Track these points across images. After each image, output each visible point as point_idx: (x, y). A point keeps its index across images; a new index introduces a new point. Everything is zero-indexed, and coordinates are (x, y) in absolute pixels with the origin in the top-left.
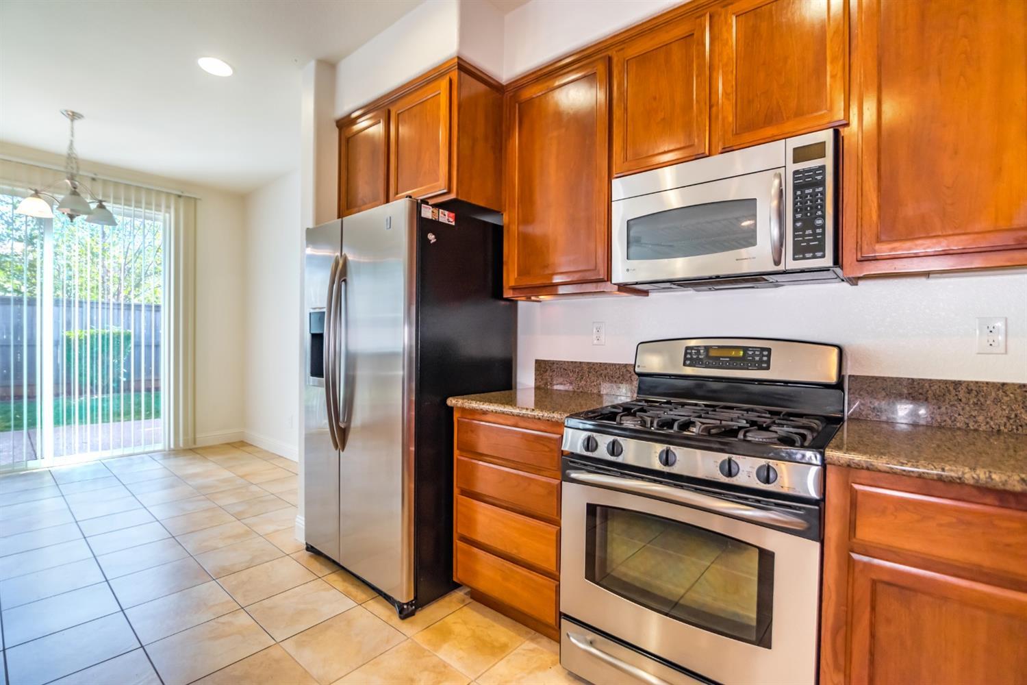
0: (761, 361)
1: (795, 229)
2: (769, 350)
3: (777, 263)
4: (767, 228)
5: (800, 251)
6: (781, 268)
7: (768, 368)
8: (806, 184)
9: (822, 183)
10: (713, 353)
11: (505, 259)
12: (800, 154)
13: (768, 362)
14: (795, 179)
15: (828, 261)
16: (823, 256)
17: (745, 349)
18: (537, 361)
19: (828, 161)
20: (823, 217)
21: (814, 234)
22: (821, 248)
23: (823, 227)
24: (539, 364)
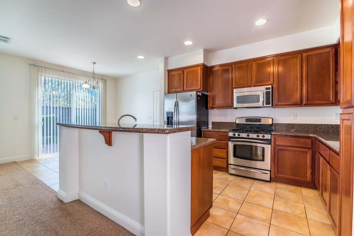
0: (260, 121)
1: (266, 100)
2: (261, 119)
3: (263, 105)
4: (261, 99)
5: (267, 104)
6: (264, 106)
7: (261, 122)
8: (268, 93)
9: (270, 93)
10: (251, 120)
11: (208, 101)
12: (267, 89)
13: (261, 121)
14: (266, 92)
15: (271, 105)
16: (270, 105)
17: (257, 119)
18: (212, 122)
19: (271, 90)
20: (270, 99)
21: (269, 101)
22: (270, 103)
23: (270, 100)
24: (213, 122)
